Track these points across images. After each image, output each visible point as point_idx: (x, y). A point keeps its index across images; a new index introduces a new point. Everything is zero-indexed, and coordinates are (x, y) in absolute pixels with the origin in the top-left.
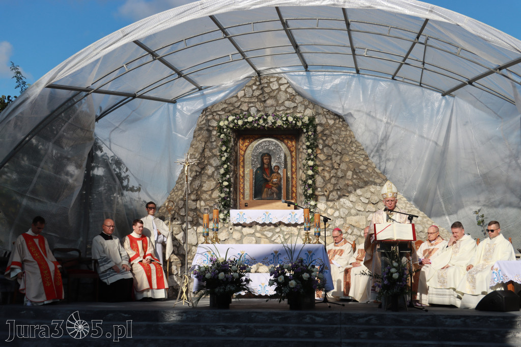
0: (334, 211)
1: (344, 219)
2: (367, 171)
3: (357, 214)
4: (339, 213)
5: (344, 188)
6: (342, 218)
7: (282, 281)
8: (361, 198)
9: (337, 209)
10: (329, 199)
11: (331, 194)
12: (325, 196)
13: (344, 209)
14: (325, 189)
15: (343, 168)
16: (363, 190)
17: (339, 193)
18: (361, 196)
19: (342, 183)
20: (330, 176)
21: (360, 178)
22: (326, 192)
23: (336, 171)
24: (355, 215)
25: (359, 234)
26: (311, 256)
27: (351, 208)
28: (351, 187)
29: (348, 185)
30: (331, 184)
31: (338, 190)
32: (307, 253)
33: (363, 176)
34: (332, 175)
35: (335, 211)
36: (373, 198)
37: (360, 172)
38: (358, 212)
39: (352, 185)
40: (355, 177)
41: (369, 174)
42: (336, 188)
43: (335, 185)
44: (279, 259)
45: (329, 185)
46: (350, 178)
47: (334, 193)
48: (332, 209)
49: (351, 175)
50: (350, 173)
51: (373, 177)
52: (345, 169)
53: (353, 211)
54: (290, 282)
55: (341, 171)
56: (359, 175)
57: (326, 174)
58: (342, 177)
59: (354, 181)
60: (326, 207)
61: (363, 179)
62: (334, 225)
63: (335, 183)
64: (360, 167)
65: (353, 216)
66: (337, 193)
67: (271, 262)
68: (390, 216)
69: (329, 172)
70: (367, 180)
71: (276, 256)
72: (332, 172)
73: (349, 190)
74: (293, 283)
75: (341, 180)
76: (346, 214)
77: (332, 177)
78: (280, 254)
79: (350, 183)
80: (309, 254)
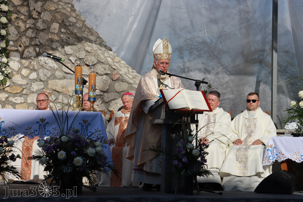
0: (29, 71)
1: (45, 82)
2: (78, 25)
3: (64, 78)
4: (38, 75)
5: (47, 43)
6: (41, 81)
7: (64, 158)
8: (71, 58)
9: (35, 70)
10: (24, 56)
11: (27, 50)
12: (19, 52)
13: (46, 70)
14: (19, 43)
15: (45, 18)
16: (74, 47)
17: (37, 49)
18: (71, 55)
19: (43, 38)
20: (25, 26)
21: (72, 33)
22: (21, 46)
23: (34, 21)
24: (61, 79)
25: (66, 101)
26: (87, 127)
27: (55, 70)
28: (57, 44)
29: (52, 41)
30: (27, 37)
31: (36, 45)
32: (82, 122)
33: (75, 31)
34: (28, 26)
35: (31, 73)
36: (89, 59)
37: (70, 25)
38: (66, 75)
39: (58, 41)
40: (63, 30)
41: (80, 28)
42: (33, 43)
43: (31, 39)
44: (46, 130)
45: (24, 39)
46: (56, 32)
47: (31, 49)
48: (27, 70)
49: (58, 28)
50: (55, 26)
51: (86, 32)
52: (49, 21)
53: (58, 74)
54: (75, 159)
55: (43, 22)
56: (69, 30)
57: (21, 24)
58: (43, 30)
59: (62, 36)
60: (20, 66)
61: (75, 34)
62: (29, 89)
63: (33, 36)
64: (69, 19)
65: (59, 79)
66: (35, 50)
67: (36, 133)
68: (162, 81)
69: (25, 22)
70: (80, 36)
71: (42, 126)
72: (28, 22)
73: (54, 47)
74: (79, 160)
75: (41, 34)
76: (48, 76)
77: (28, 28)
78: (48, 123)
79: (56, 38)
80: (84, 124)
